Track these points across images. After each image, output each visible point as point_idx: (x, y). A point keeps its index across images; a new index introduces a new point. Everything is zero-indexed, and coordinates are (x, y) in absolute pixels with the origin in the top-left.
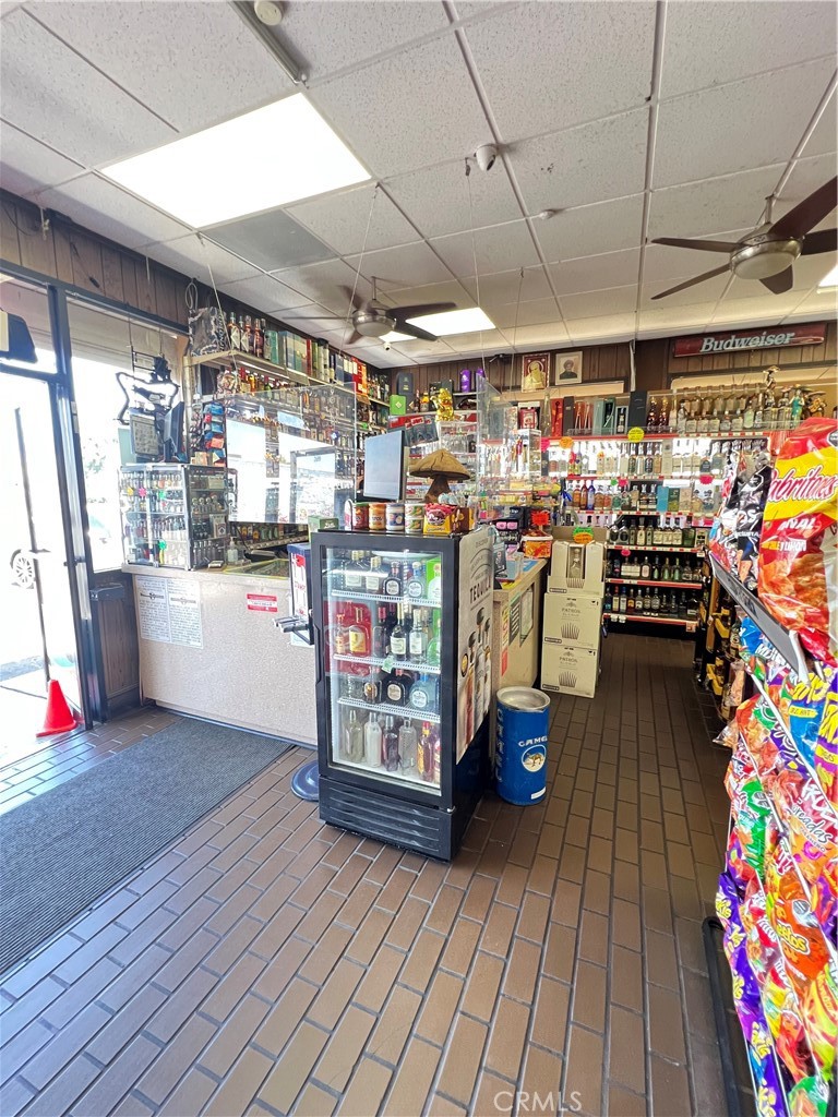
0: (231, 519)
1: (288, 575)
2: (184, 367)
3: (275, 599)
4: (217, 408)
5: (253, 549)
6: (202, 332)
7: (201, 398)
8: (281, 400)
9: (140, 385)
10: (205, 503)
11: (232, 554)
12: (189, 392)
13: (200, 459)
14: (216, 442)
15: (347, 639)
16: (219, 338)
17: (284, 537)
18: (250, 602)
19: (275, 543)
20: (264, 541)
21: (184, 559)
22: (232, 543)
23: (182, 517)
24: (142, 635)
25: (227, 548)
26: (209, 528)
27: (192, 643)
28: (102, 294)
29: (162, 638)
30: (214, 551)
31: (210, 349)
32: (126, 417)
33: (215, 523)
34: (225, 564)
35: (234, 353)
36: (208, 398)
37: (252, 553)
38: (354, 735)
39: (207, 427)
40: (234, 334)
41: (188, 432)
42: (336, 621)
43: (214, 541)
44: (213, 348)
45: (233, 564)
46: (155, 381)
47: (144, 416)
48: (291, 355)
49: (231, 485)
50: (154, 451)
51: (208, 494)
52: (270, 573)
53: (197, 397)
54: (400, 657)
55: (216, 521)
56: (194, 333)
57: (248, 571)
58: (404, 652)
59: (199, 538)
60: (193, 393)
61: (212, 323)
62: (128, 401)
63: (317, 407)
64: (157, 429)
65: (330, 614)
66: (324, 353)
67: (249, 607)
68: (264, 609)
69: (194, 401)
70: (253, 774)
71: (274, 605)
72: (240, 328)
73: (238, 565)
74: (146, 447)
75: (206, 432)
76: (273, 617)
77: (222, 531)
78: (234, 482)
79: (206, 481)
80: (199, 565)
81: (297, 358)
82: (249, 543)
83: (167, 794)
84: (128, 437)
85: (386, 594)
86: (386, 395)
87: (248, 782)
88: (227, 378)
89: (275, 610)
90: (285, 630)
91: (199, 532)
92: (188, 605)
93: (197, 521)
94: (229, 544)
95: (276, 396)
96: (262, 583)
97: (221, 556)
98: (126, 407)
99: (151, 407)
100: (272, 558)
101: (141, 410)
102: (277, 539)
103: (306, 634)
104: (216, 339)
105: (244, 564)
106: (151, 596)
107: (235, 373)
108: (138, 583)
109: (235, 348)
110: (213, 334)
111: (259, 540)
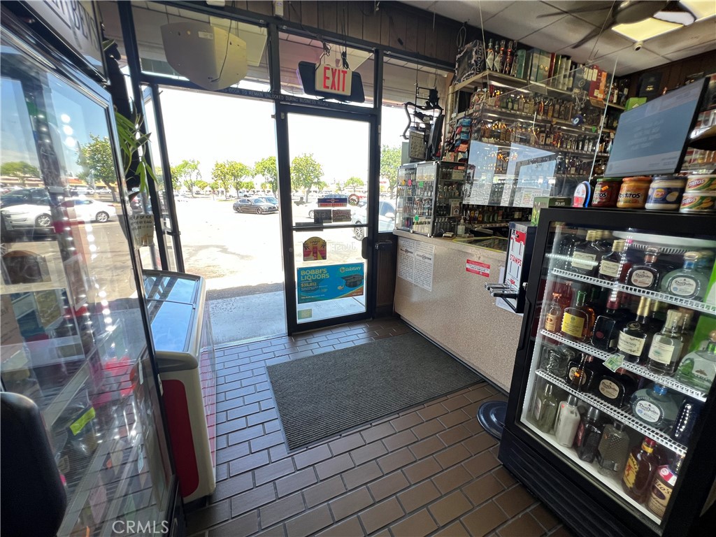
0: (464, 202)
1: (505, 250)
2: (448, 95)
3: (489, 267)
4: (467, 120)
5: (477, 228)
6: (464, 65)
7: (457, 116)
8: (519, 110)
9: (418, 110)
10: (448, 190)
11: (461, 229)
12: (449, 112)
13: (449, 158)
14: (463, 147)
15: (560, 319)
16: (477, 65)
17: (502, 222)
18: (468, 266)
19: (494, 225)
20: (486, 223)
21: (427, 229)
22: (462, 221)
23: (431, 200)
24: (398, 275)
25: (458, 224)
26: (448, 208)
27: (425, 286)
28: (403, 49)
29: (409, 279)
30: (448, 226)
31: (469, 75)
32: (408, 134)
33: (452, 205)
34: (455, 235)
35: (487, 72)
36: (462, 115)
37: (476, 229)
38: (546, 406)
39: (458, 137)
40: (490, 56)
41: (444, 142)
42: (551, 298)
43: (449, 218)
44: (472, 74)
45: (460, 236)
46: (428, 108)
47: (418, 132)
48: (534, 70)
49: (469, 177)
50: (421, 156)
51: (451, 184)
52: (488, 246)
53: (454, 115)
54: (631, 358)
55: (454, 204)
56: (459, 66)
57: (470, 242)
58: (638, 354)
59: (440, 215)
60: (452, 113)
61: (474, 53)
62: (410, 121)
63: (550, 114)
64: (425, 141)
65: (546, 292)
66: (567, 64)
67: (467, 270)
68: (479, 273)
69: (451, 119)
70: (450, 390)
71: (487, 271)
72: (495, 51)
73: (464, 237)
74: (417, 153)
75: (456, 141)
76: (486, 281)
77: (456, 211)
78: (471, 176)
79: (450, 174)
80: (437, 234)
81: (540, 71)
82: (475, 223)
83: (394, 379)
84: (407, 147)
85: (630, 283)
86: (623, 99)
87: (446, 395)
88: (478, 95)
89: (487, 275)
90: (496, 295)
91: (440, 210)
92: (426, 260)
93: (440, 203)
94: (460, 221)
95: (516, 107)
96: (479, 253)
97: (453, 229)
98: (408, 127)
99: (423, 126)
100: (490, 235)
101: (417, 128)
102: (496, 222)
103: (514, 302)
104: (474, 67)
105: (468, 237)
106: (407, 251)
107: (485, 90)
108: (401, 242)
109: (490, 69)
110: (473, 62)
111: (482, 222)
